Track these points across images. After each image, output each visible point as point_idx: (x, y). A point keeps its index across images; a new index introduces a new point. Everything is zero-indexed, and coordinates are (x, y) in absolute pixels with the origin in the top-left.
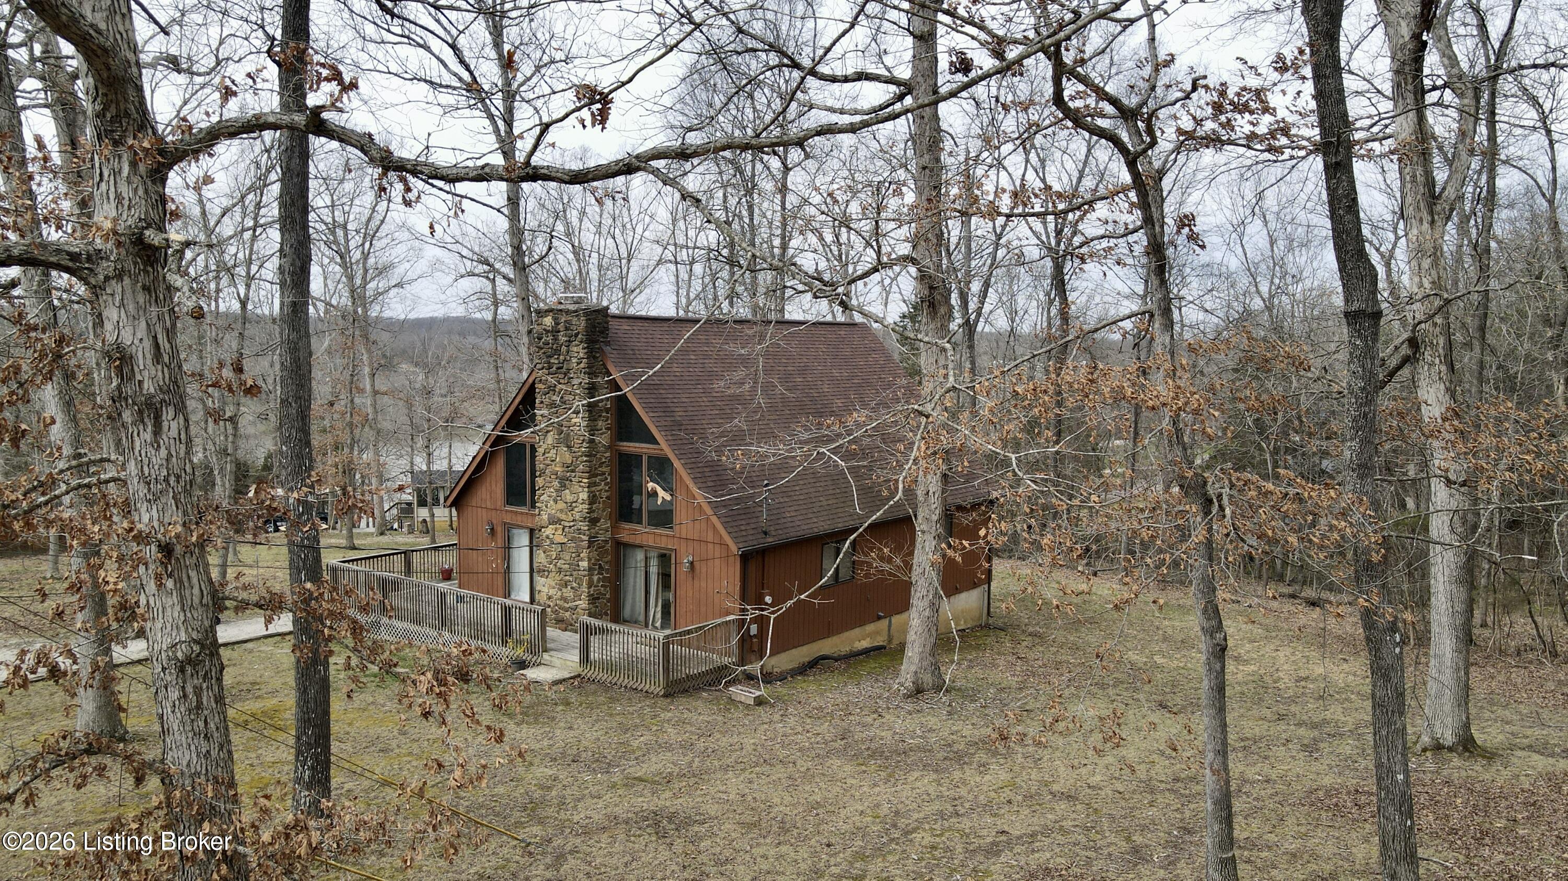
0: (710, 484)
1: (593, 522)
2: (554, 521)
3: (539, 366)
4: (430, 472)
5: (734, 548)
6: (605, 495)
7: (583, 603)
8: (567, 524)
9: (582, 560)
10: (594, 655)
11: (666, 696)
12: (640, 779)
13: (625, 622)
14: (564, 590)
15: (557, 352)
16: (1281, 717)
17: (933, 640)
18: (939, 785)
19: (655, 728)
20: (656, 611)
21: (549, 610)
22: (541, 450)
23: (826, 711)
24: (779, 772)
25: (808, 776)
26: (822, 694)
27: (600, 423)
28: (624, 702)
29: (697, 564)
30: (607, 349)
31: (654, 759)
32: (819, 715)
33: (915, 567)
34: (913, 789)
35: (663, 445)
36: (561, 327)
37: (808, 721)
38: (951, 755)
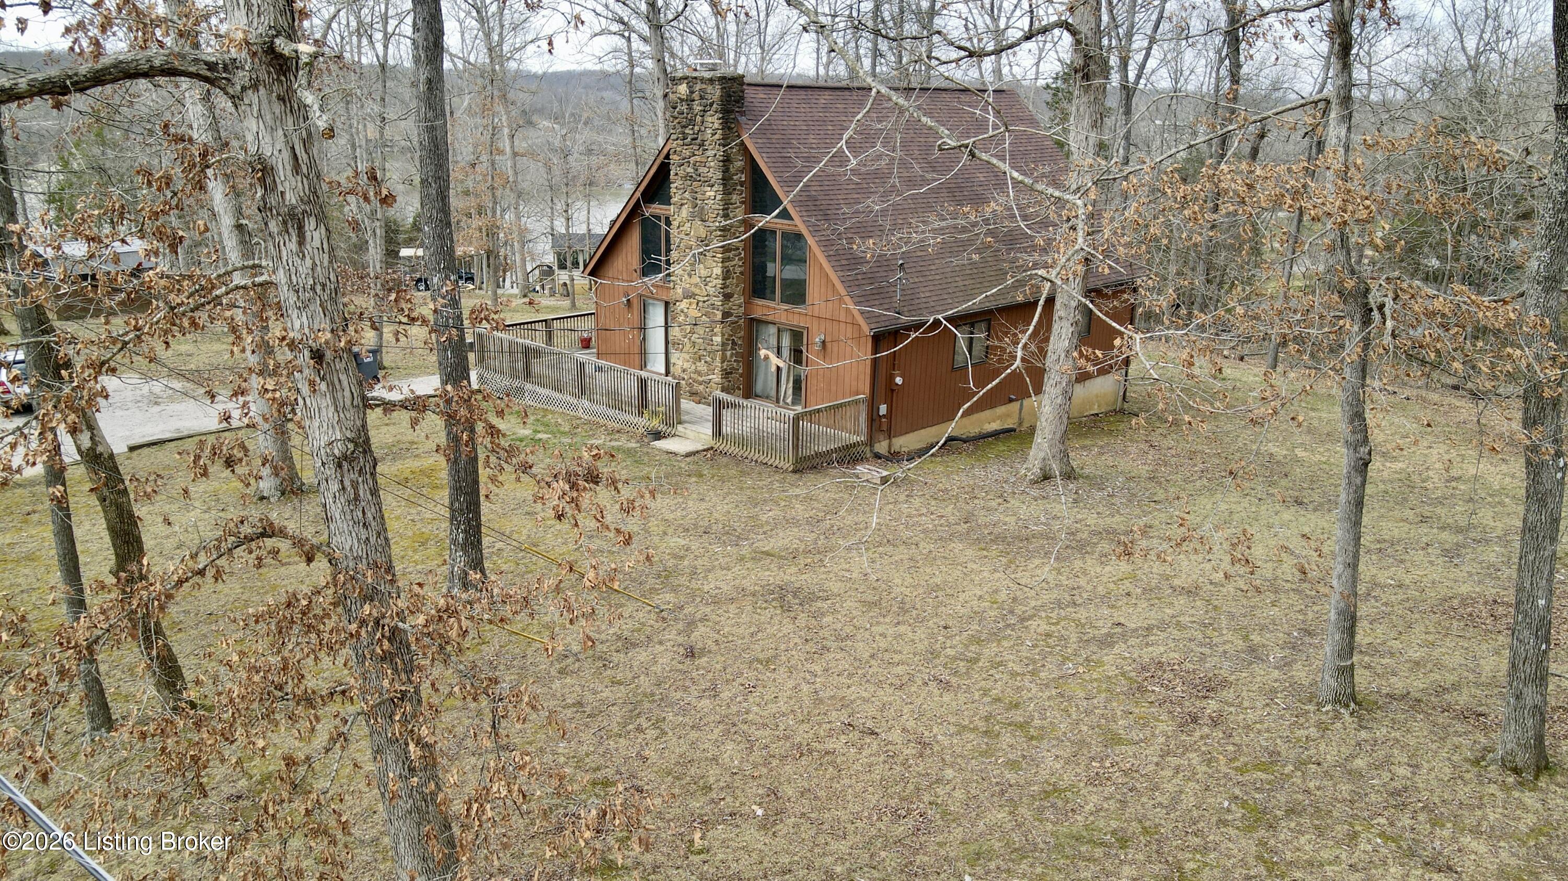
0: (844, 262)
1: (727, 297)
2: (689, 295)
3: (673, 137)
4: (569, 236)
5: (866, 329)
6: (738, 270)
7: (716, 378)
8: (701, 299)
9: (715, 335)
10: (726, 429)
11: (795, 471)
12: (767, 554)
13: (757, 396)
14: (698, 364)
15: (692, 122)
16: (1424, 520)
17: (1063, 428)
18: (1059, 573)
19: (783, 503)
20: (787, 387)
21: (683, 382)
22: (675, 224)
23: (951, 493)
24: (902, 553)
25: (930, 558)
26: (948, 476)
27: (734, 197)
28: (754, 476)
29: (829, 345)
30: (743, 119)
31: (781, 534)
32: (943, 496)
33: (1049, 354)
34: (1032, 576)
35: (798, 220)
36: (696, 96)
37: (933, 503)
38: (1074, 544)
